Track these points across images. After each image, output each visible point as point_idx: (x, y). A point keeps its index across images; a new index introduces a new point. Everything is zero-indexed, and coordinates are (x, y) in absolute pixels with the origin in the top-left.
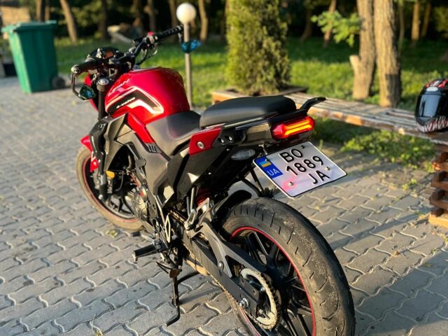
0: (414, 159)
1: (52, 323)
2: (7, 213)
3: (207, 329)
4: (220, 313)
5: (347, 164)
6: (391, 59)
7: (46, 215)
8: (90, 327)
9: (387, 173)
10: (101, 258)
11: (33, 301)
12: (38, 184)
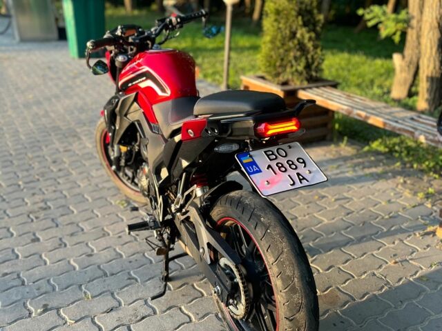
0: (438, 167)
1: (48, 281)
2: (32, 172)
3: (189, 309)
4: (205, 295)
5: (367, 164)
6: (435, 61)
7: (67, 177)
8: (81, 290)
9: (405, 179)
10: (107, 226)
11: (36, 257)
12: (65, 147)
